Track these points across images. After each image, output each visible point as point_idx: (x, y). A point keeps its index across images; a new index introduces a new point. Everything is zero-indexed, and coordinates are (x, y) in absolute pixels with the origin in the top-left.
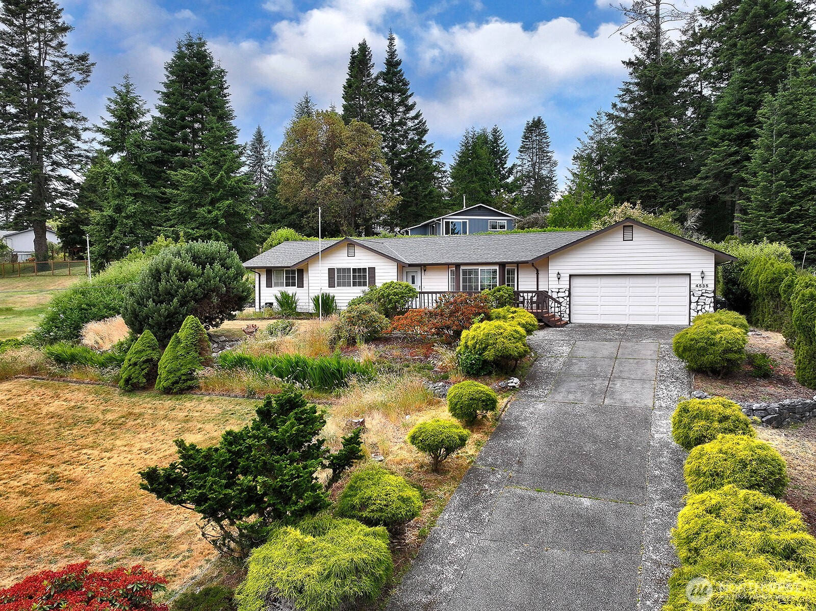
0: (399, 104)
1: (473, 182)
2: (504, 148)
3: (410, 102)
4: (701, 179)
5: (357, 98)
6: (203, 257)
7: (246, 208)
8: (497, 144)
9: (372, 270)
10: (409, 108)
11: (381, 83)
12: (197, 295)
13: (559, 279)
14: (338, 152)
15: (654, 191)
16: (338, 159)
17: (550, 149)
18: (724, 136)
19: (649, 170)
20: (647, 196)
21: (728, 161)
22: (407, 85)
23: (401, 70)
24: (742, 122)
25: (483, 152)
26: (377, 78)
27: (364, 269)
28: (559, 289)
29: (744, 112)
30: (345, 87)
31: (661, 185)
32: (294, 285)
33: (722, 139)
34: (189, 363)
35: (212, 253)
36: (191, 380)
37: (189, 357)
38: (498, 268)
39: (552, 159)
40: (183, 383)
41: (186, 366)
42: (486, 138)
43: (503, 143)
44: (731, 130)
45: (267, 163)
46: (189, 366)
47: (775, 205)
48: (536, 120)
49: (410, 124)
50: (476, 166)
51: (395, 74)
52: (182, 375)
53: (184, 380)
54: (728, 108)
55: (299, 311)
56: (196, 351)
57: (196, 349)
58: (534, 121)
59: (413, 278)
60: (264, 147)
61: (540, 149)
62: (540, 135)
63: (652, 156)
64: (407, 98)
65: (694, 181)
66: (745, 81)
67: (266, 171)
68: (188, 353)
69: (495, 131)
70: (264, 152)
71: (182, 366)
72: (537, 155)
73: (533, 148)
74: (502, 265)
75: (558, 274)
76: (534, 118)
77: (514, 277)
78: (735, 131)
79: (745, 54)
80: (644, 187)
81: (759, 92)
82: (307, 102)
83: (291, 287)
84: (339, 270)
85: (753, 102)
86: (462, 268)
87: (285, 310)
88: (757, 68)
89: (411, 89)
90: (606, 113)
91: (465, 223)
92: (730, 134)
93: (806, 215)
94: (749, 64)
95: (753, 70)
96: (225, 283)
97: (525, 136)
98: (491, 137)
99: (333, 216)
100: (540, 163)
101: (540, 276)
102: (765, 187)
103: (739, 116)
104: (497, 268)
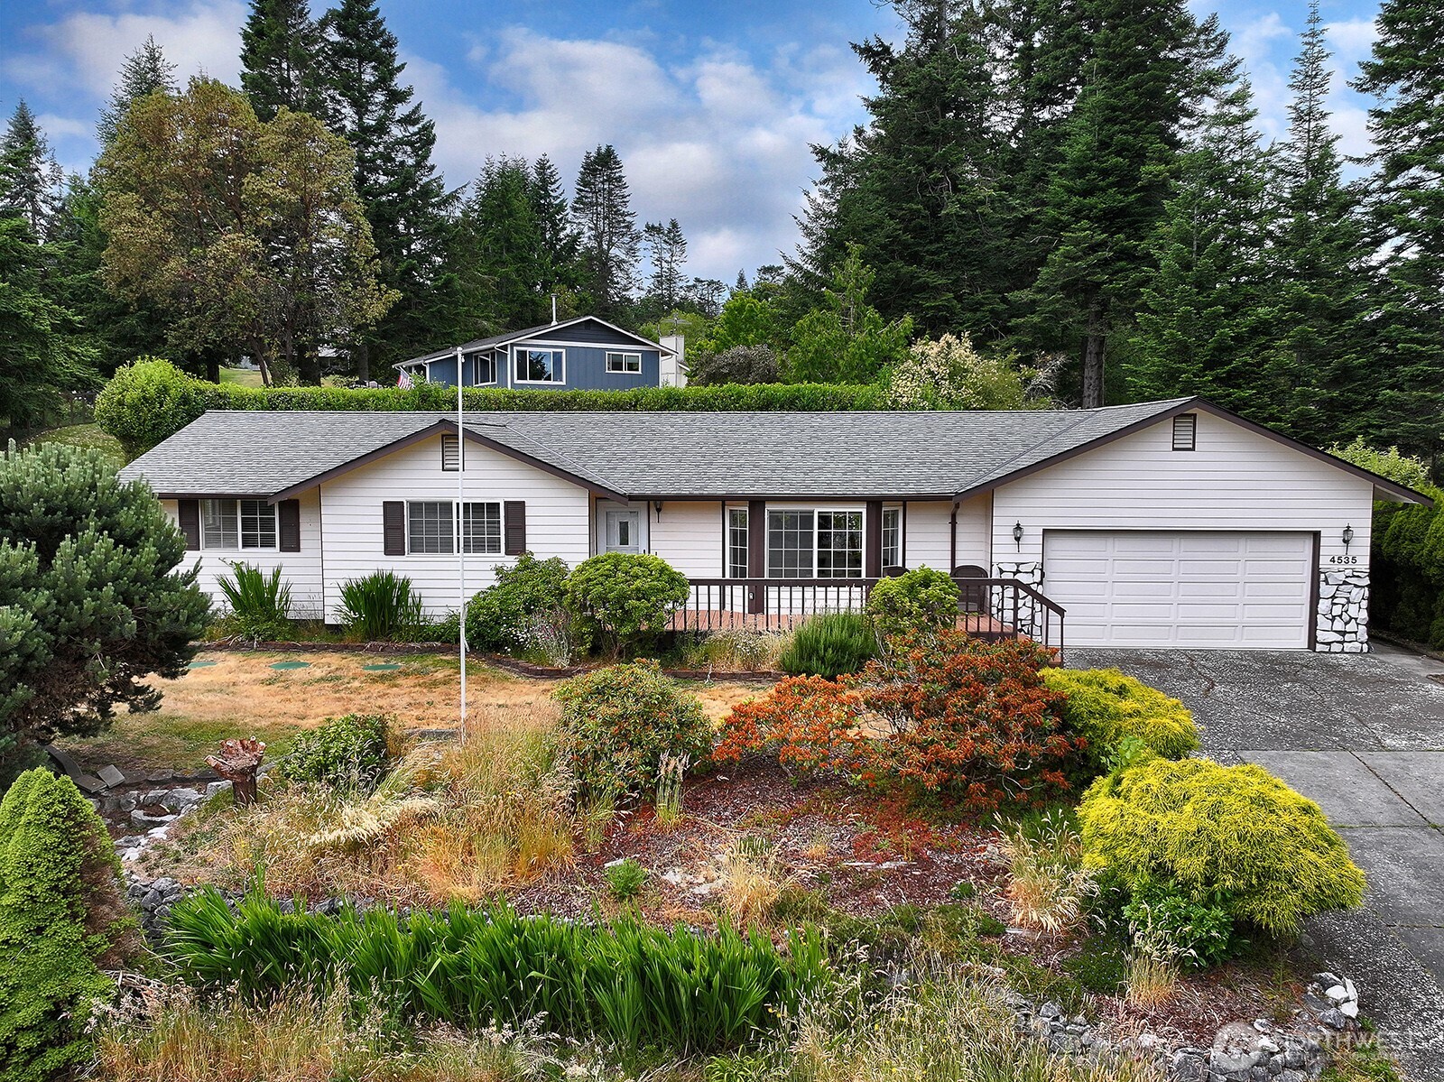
0: (373, 87)
1: (504, 263)
2: (559, 200)
3: (400, 82)
4: (1041, 290)
5: (274, 62)
6: (38, 508)
7: (32, 302)
8: (546, 191)
9: (516, 510)
10: (397, 97)
11: (333, 35)
12: (30, 657)
13: (1018, 539)
14: (251, 182)
15: (947, 308)
16: (250, 196)
17: (629, 209)
18: (1078, 211)
19: (937, 266)
20: (934, 317)
21: (1092, 259)
22: (391, 47)
23: (377, 11)
24: (1110, 186)
25: (521, 203)
26: (324, 24)
27: (493, 507)
28: (1018, 565)
29: (1116, 166)
30: (246, 36)
31: (959, 298)
32: (268, 542)
33: (1077, 214)
34: (49, 975)
35: (68, 492)
36: (61, 1042)
37: (46, 947)
38: (864, 512)
39: (634, 228)
40: (27, 1063)
41: (33, 987)
42: (524, 178)
43: (559, 191)
44: (1093, 200)
45: (48, 191)
46: (52, 988)
47: (1204, 352)
48: (603, 151)
49: (397, 131)
50: (509, 232)
51: (363, 18)
52: (20, 1029)
53: (29, 1050)
54: (1085, 157)
55: (291, 615)
56: (74, 916)
57: (70, 905)
58: (599, 153)
59: (624, 528)
60: (37, 153)
61: (609, 207)
62: (610, 180)
63: (939, 239)
64: (392, 73)
65: (1025, 295)
66: (1114, 109)
67: (46, 209)
68: (40, 930)
69: (542, 167)
70: (40, 166)
71: (15, 989)
72: (605, 218)
73: (597, 204)
74: (874, 503)
75: (1018, 527)
76: (599, 149)
77: (895, 533)
78: (1098, 202)
79: (1113, 56)
80: (927, 299)
81: (1137, 132)
82: (153, 58)
83: (259, 550)
84: (415, 506)
85: (1128, 150)
86: (769, 507)
87: (256, 622)
88: (1137, 86)
89: (401, 55)
90: (815, 148)
91: (557, 357)
92: (1093, 207)
93: (1253, 372)
94: (1122, 75)
95: (1128, 89)
96: (128, 601)
97: (582, 180)
98: (533, 176)
99: (241, 327)
100: (612, 234)
101: (958, 530)
102: (1186, 318)
103: (1105, 173)
104: (863, 510)
